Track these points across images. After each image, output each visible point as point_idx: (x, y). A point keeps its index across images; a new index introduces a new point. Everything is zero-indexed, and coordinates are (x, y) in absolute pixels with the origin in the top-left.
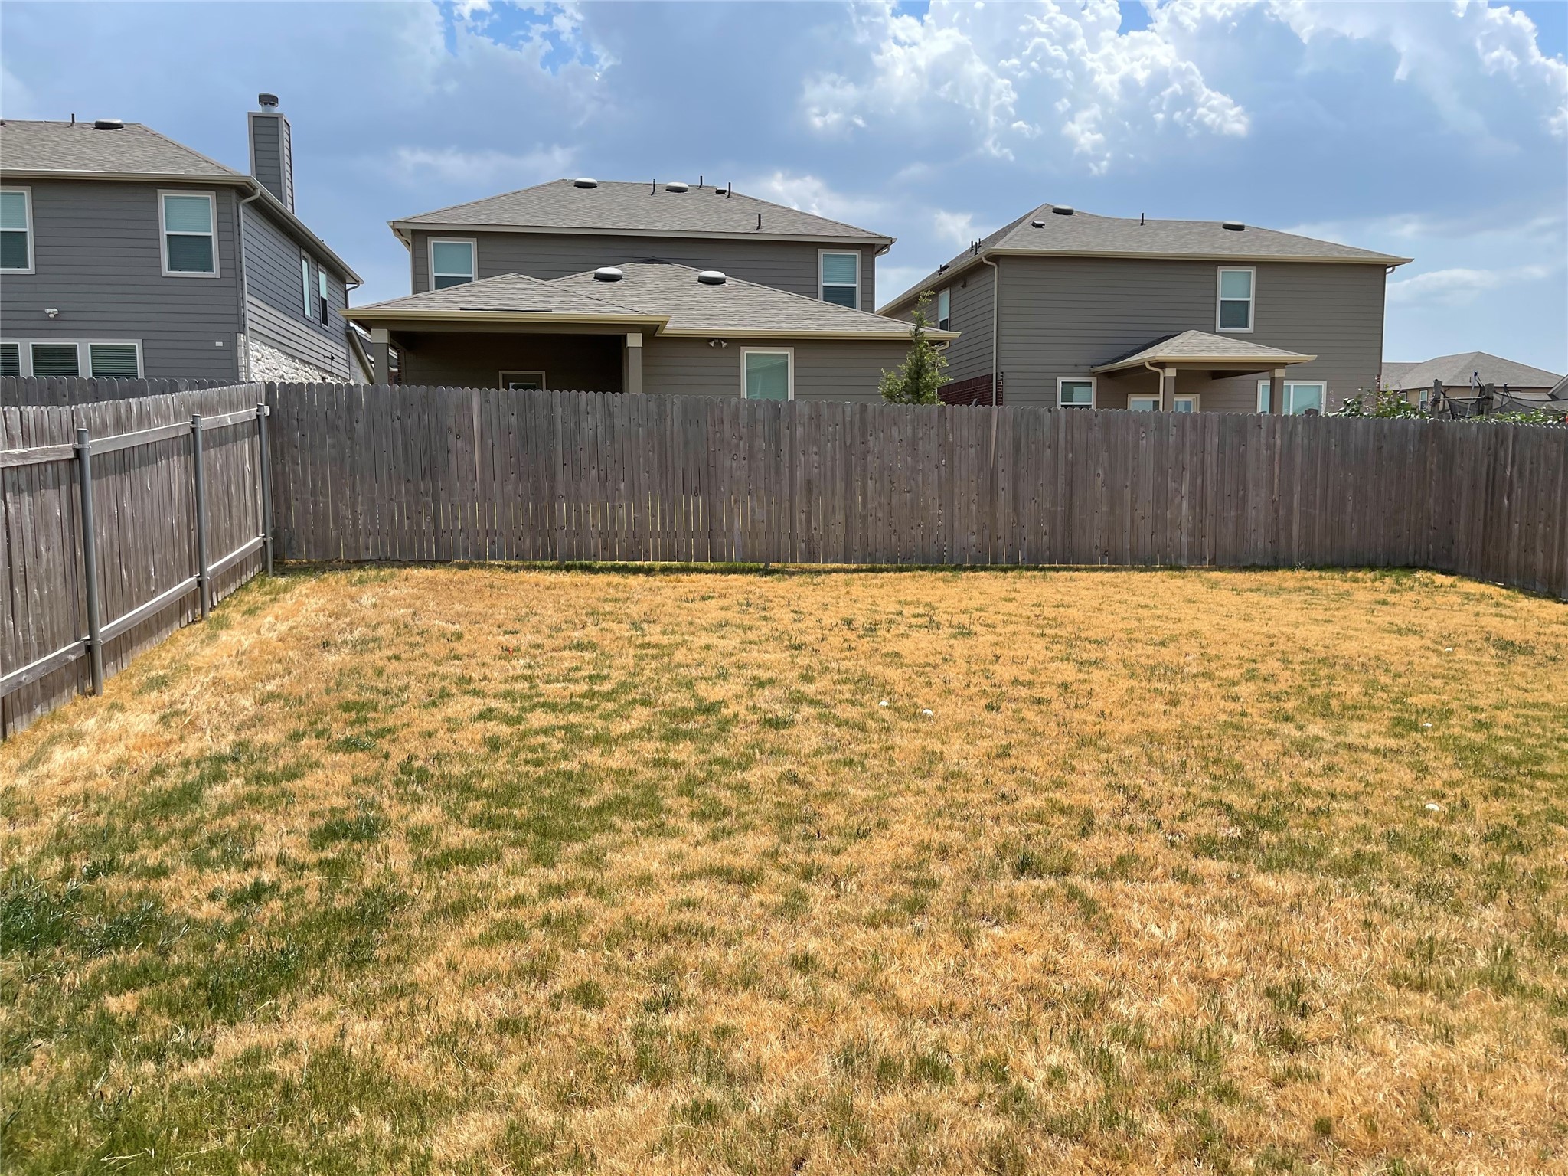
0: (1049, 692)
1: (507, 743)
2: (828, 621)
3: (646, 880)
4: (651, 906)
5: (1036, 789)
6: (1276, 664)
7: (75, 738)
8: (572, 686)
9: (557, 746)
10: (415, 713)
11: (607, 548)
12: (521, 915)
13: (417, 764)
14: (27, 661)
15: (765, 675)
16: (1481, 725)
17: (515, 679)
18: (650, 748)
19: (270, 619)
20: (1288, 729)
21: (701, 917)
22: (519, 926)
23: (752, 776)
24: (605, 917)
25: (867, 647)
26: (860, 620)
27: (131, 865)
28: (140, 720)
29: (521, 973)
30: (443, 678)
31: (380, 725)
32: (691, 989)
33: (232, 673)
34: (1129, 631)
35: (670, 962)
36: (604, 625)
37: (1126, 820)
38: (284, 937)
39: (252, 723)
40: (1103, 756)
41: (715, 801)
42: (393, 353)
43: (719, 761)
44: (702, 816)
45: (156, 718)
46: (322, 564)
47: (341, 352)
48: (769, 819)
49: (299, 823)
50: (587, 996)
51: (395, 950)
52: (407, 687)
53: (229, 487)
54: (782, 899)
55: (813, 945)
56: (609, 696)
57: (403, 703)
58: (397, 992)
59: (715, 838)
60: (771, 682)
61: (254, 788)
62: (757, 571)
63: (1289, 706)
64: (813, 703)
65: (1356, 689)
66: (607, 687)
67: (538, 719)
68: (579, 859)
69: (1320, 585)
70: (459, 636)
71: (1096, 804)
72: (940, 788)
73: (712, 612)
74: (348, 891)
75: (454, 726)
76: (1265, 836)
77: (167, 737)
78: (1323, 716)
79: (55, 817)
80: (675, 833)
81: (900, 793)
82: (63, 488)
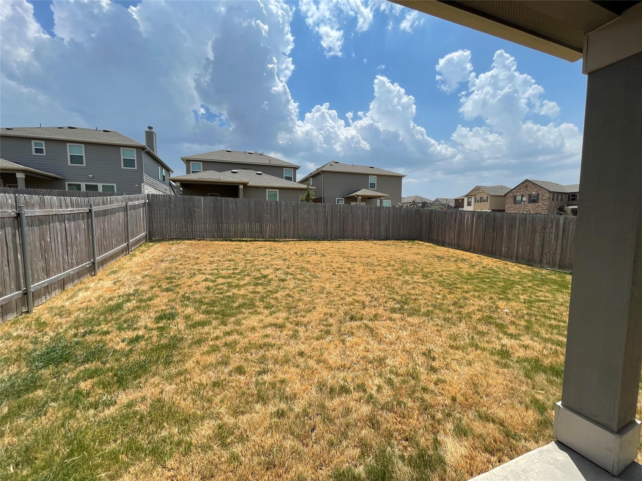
0: (346, 270)
1: (212, 288)
2: (291, 253)
3: (253, 329)
4: (255, 337)
5: (349, 296)
6: (394, 262)
7: (87, 289)
8: (228, 271)
9: (226, 288)
10: (186, 280)
11: (236, 235)
12: (218, 343)
13: (187, 295)
14: (72, 267)
15: (278, 267)
16: (441, 276)
17: (213, 269)
18: (251, 288)
19: (147, 254)
20: (401, 278)
21: (270, 340)
22: (218, 347)
23: (278, 295)
24: (243, 342)
25: (302, 260)
26: (299, 253)
27: (98, 330)
28: (108, 283)
29: (219, 363)
30: (194, 270)
31: (176, 284)
32: (271, 366)
33: (135, 269)
34: (360, 255)
35: (263, 356)
36: (236, 255)
37: (373, 304)
38: (144, 355)
39: (140, 284)
40: (362, 286)
41: (270, 303)
42: (181, 189)
43: (269, 291)
44: (266, 308)
45: (112, 282)
46: (162, 239)
47: (168, 188)
48: (284, 308)
49: (152, 315)
50: (240, 370)
51: (179, 357)
52: (184, 272)
53: (136, 220)
54: (292, 333)
55: (303, 347)
56: (239, 274)
57: (183, 277)
58: (180, 374)
59: (271, 314)
60: (279, 269)
61: (139, 304)
62: (273, 241)
63: (400, 272)
64: (291, 274)
65: (412, 268)
66: (238, 271)
67: (220, 281)
68: (234, 323)
69: (397, 244)
70: (198, 258)
71: (364, 299)
72: (326, 297)
73: (263, 251)
74: (166, 337)
75: (197, 283)
76: (406, 306)
77: (115, 288)
78: (408, 275)
79: (76, 315)
80: (260, 313)
81: (317, 298)
82: (85, 220)
